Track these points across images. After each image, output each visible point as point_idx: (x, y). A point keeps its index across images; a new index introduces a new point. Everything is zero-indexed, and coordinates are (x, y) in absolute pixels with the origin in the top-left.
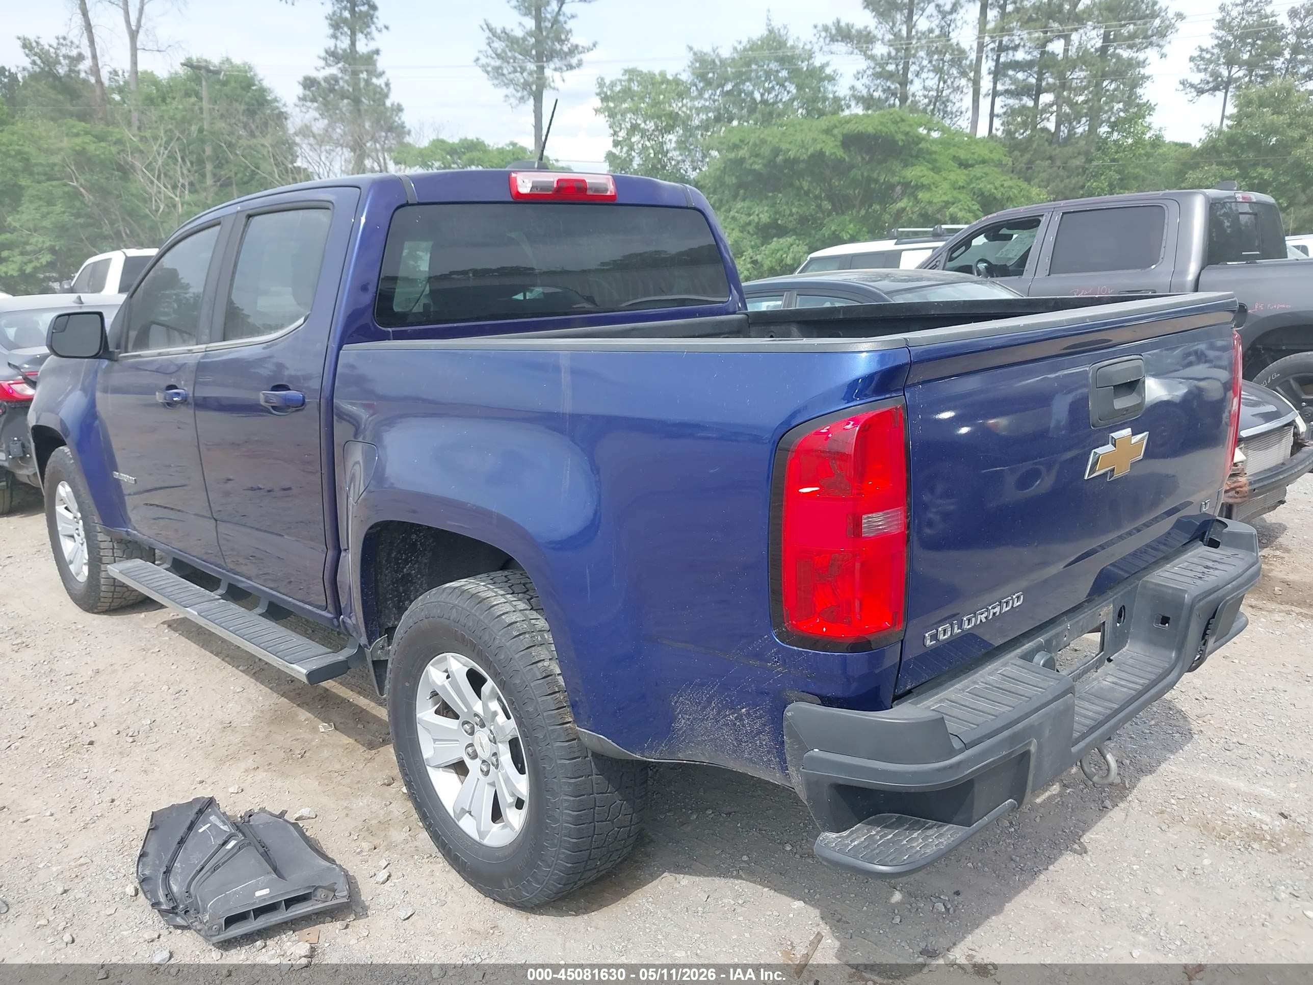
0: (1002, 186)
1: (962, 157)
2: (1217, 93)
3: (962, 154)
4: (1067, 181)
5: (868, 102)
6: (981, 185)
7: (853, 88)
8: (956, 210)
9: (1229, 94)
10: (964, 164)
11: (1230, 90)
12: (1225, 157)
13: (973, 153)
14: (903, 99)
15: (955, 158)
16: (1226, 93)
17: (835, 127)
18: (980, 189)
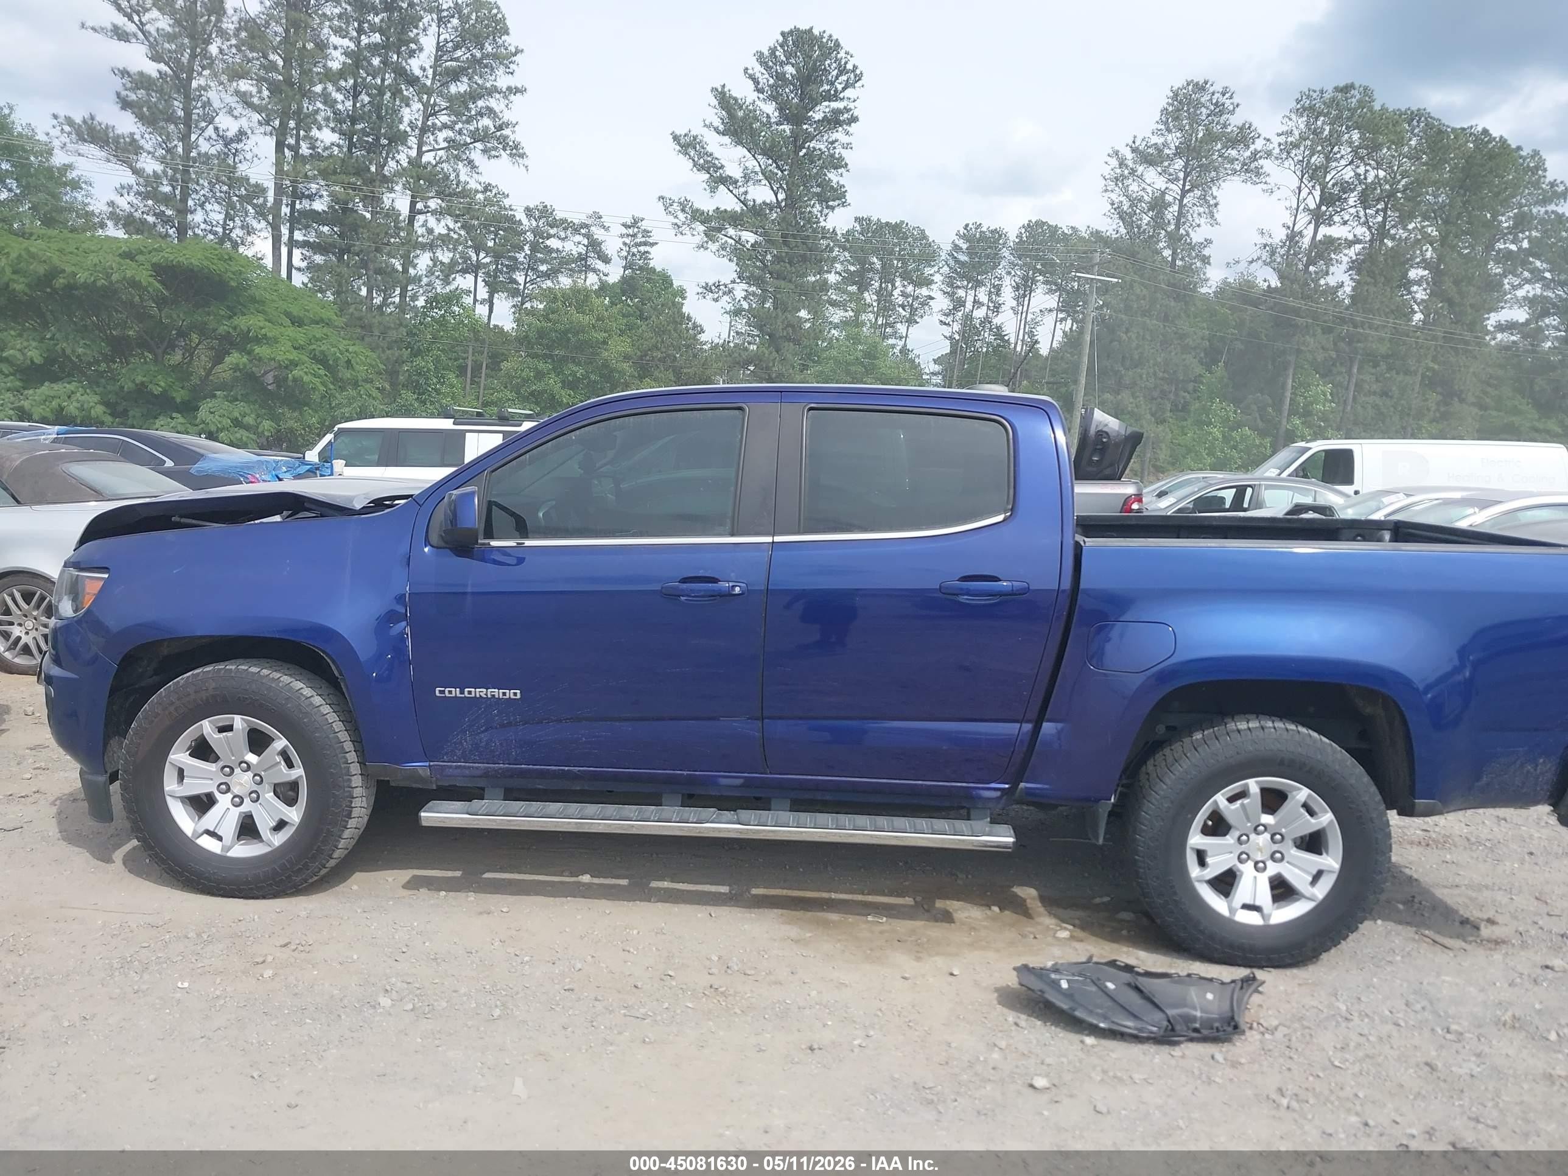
0: (347, 351)
1: (295, 313)
2: (467, 276)
3: (295, 310)
4: (388, 352)
5: (129, 222)
6: (323, 348)
7: (111, 204)
8: (301, 373)
9: (480, 279)
10: (297, 322)
11: (480, 274)
12: (538, 349)
13: (306, 310)
14: (182, 230)
15: (288, 314)
16: (476, 278)
17: (141, 253)
18: (322, 352)
